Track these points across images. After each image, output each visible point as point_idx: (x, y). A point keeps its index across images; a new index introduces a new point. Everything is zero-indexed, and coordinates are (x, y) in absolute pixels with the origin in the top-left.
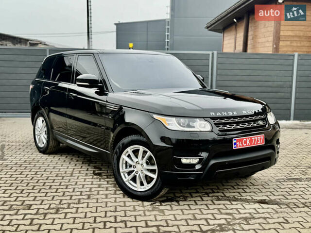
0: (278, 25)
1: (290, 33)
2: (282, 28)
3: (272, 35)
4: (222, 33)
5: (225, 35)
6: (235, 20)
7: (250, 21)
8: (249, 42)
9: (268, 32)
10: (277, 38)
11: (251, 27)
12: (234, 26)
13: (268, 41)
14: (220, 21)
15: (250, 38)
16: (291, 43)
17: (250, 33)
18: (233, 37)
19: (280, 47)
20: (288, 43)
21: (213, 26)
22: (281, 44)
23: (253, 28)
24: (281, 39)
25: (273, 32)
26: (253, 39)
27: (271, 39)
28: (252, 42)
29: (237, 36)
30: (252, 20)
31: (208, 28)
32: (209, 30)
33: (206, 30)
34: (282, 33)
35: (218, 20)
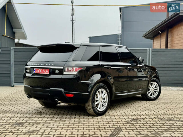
4: (152, 40)
5: (154, 40)
6: (160, 32)
7: (169, 32)
8: (169, 44)
9: (180, 37)
11: (170, 35)
12: (160, 35)
13: (180, 43)
14: (151, 33)
15: (169, 41)
17: (169, 39)
18: (159, 41)
23: (171, 36)
26: (171, 42)
27: (182, 41)
28: (171, 44)
29: (162, 41)
30: (170, 31)
31: (144, 37)
32: (145, 38)
35: (150, 32)
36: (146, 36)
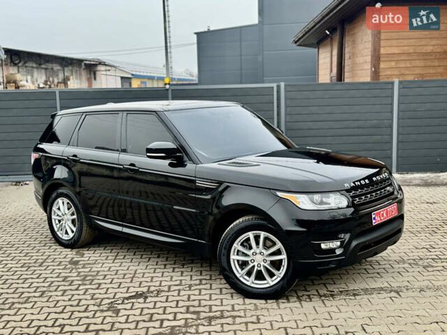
0: (377, 39)
1: (395, 50)
2: (382, 43)
3: (370, 53)
4: (315, 48)
5: (320, 50)
6: (328, 32)
7: (347, 34)
9: (366, 48)
10: (376, 58)
13: (366, 62)
14: (308, 34)
16: (396, 64)
17: (347, 50)
18: (329, 55)
19: (381, 70)
20: (393, 64)
21: (301, 41)
22: (382, 65)
24: (382, 59)
25: (370, 50)
27: (369, 59)
31: (296, 42)
32: (298, 45)
33: (295, 45)
34: (383, 51)
35: (306, 33)
36: (301, 42)
